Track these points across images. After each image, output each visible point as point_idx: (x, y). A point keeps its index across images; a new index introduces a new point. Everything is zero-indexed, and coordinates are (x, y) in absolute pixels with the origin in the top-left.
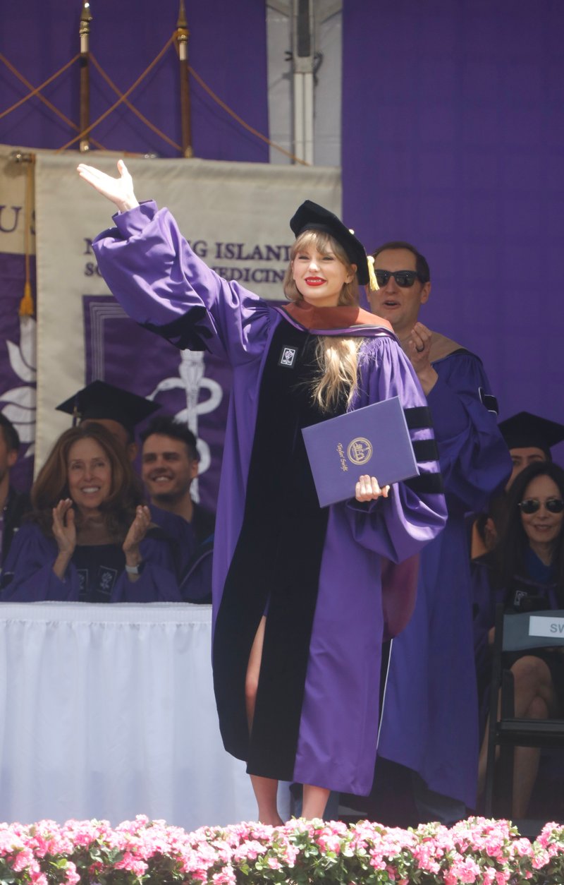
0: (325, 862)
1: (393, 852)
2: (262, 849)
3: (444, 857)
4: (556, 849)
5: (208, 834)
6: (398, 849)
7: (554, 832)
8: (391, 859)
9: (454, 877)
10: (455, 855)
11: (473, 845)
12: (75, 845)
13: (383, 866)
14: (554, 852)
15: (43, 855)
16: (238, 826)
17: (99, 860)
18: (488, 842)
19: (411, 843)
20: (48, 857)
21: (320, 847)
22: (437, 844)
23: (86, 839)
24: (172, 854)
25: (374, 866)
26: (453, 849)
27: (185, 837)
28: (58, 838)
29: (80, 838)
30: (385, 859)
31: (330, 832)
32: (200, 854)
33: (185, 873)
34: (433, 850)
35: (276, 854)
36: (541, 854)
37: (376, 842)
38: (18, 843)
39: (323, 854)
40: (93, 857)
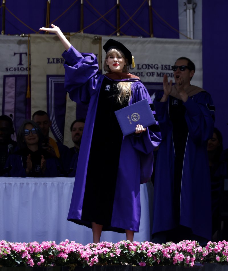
0: (131, 254)
1: (155, 251)
2: (108, 250)
3: (172, 253)
4: (211, 250)
5: (91, 246)
6: (156, 250)
7: (210, 244)
8: (154, 254)
9: (176, 259)
10: (176, 252)
11: (183, 249)
12: (43, 249)
13: (151, 256)
14: (210, 251)
15: (32, 253)
16: (101, 243)
17: (52, 254)
18: (188, 248)
19: (161, 248)
20: (34, 253)
21: (129, 249)
22: (170, 248)
23: (47, 247)
24: (77, 252)
25: (148, 256)
26: (175, 250)
27: (83, 247)
28: (37, 247)
29: (45, 247)
30: (152, 253)
31: (133, 245)
32: (87, 252)
33: (81, 258)
34: (168, 250)
35: (113, 252)
36: (206, 251)
37: (149, 248)
38: (23, 248)
39: (130, 252)
40: (49, 253)
